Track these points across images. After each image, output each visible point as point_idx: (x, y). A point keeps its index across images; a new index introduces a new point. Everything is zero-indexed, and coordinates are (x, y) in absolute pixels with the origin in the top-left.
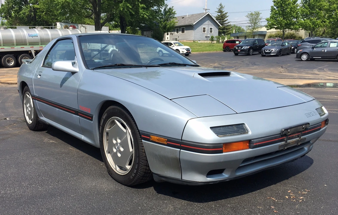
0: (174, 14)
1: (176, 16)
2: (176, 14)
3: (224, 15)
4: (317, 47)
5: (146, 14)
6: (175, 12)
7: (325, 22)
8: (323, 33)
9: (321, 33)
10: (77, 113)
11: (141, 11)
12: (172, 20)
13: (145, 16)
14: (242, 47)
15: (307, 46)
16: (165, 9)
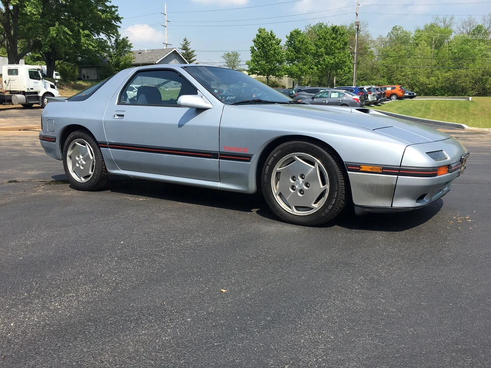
0: (130, 47)
1: (132, 49)
2: (132, 47)
3: (190, 53)
4: (317, 98)
5: (91, 45)
6: (131, 44)
7: (312, 69)
8: (309, 82)
9: (307, 82)
10: (213, 155)
11: (83, 40)
12: (126, 55)
13: (91, 47)
14: (226, 97)
15: (305, 96)
16: (116, 40)
